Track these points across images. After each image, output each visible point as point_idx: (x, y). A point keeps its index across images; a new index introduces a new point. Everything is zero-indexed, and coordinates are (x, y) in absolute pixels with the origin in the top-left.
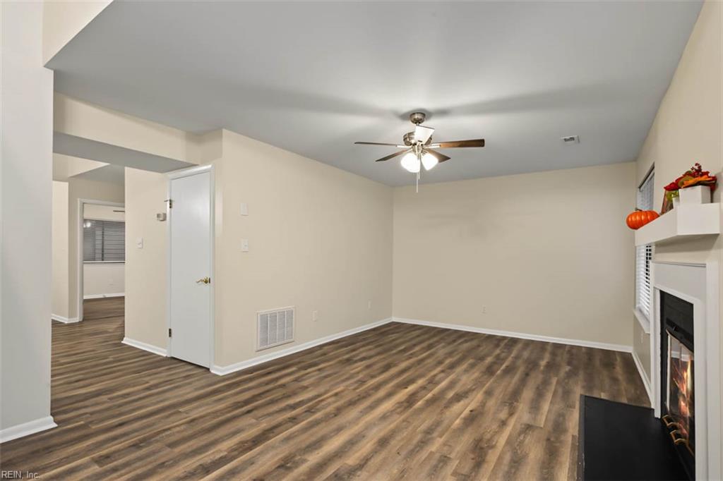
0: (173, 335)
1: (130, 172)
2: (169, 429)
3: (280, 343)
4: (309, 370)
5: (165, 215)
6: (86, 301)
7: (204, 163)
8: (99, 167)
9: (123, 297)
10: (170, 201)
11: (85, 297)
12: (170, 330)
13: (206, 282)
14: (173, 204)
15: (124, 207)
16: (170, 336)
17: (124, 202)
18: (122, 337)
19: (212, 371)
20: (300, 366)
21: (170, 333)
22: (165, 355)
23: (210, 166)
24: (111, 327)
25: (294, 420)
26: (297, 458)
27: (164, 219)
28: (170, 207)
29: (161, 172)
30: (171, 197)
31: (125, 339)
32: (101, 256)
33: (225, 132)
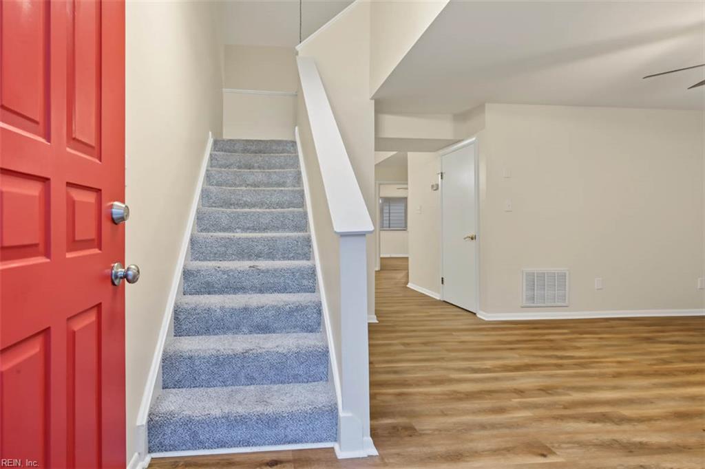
0: (444, 283)
1: (411, 156)
2: (445, 342)
3: (549, 304)
4: (585, 336)
5: (438, 185)
6: (381, 258)
7: (469, 136)
8: (389, 156)
9: (407, 258)
10: (442, 173)
11: (382, 256)
12: (442, 278)
13: (472, 239)
14: (444, 176)
15: (407, 184)
16: (443, 283)
17: (407, 180)
18: (407, 283)
19: (478, 316)
20: (574, 330)
21: (442, 281)
22: (438, 298)
23: (474, 139)
24: (400, 276)
25: (560, 366)
26: (559, 390)
27: (437, 189)
28: (442, 178)
29: (434, 151)
30: (442, 169)
31: (409, 284)
32: (388, 225)
33: (487, 105)
